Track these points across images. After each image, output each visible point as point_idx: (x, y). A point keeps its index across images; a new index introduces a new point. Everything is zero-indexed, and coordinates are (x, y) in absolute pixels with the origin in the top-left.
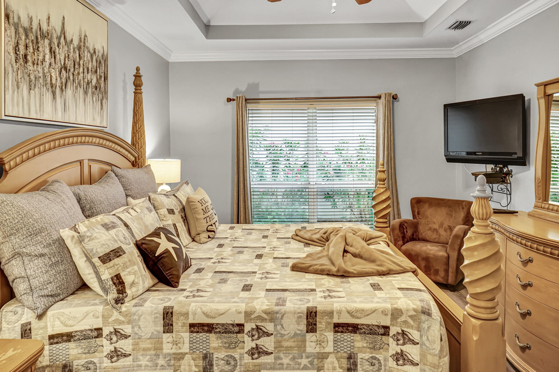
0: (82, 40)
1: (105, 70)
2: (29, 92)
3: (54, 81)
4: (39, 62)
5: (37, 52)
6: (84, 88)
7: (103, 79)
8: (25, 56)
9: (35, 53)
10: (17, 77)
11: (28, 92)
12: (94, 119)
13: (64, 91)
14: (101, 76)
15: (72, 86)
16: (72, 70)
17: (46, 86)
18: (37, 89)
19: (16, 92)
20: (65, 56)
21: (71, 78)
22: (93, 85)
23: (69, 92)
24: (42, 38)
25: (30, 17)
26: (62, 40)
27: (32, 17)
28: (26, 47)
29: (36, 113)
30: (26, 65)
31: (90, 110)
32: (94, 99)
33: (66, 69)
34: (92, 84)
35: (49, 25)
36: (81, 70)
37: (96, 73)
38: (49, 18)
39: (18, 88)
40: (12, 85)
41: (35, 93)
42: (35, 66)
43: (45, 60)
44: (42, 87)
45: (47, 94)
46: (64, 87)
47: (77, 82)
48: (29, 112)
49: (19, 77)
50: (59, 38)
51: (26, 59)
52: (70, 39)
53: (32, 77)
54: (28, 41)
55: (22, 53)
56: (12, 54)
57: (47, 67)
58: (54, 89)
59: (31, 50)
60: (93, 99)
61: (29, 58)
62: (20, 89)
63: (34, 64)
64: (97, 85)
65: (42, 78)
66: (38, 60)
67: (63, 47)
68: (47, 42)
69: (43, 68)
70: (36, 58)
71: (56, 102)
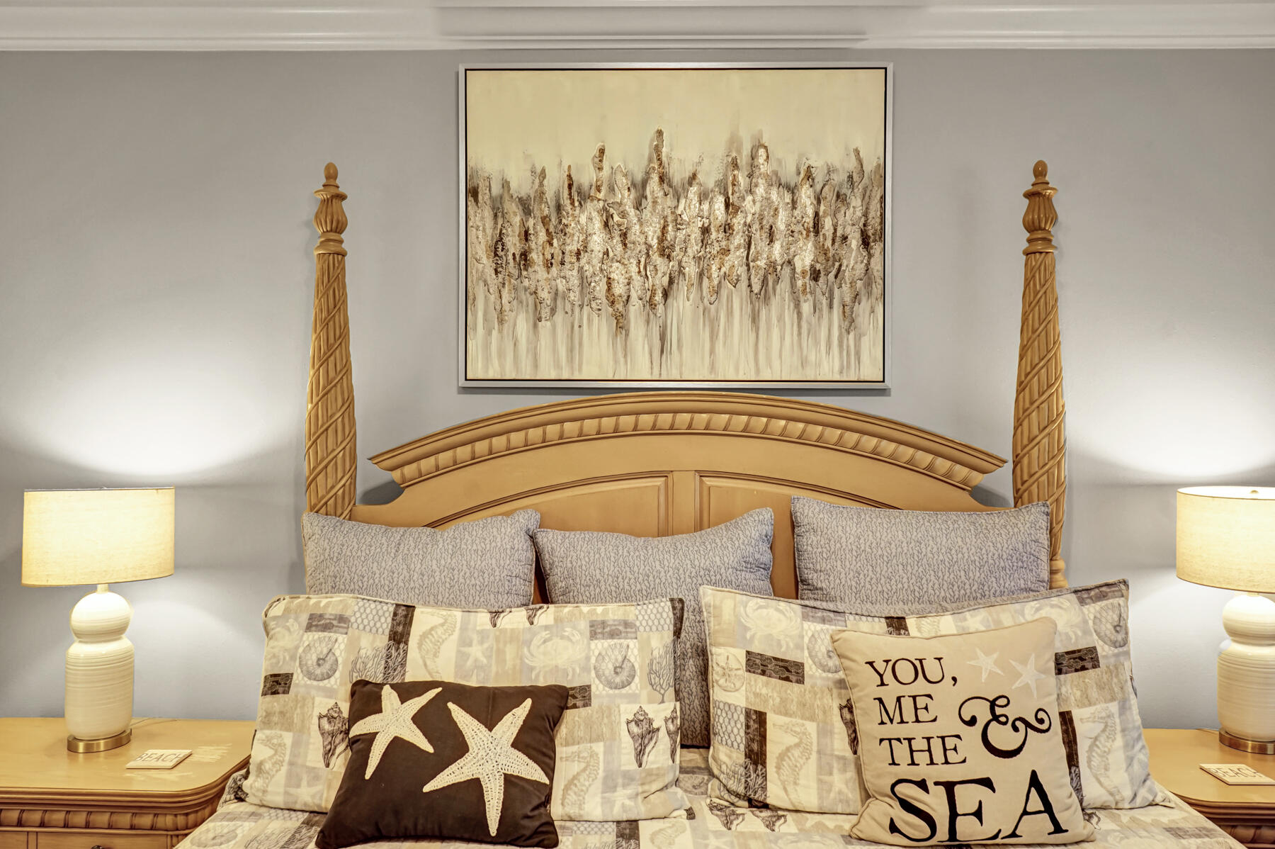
0: (744, 160)
1: (866, 215)
2: (535, 326)
3: (619, 289)
4: (567, 259)
5: (558, 240)
6: (750, 286)
7: (855, 242)
8: (525, 255)
9: (555, 241)
10: (499, 302)
11: (531, 328)
12: (804, 363)
13: (660, 308)
14: (845, 238)
15: (694, 290)
16: (694, 248)
17: (589, 304)
18: (559, 317)
19: (495, 333)
20: (666, 221)
21: (691, 270)
22: (798, 270)
23: (683, 304)
24: (577, 204)
25: (539, 171)
26: (653, 185)
27: (543, 171)
28: (526, 235)
29: (558, 366)
30: (524, 273)
31: (782, 338)
32: (806, 308)
33: (665, 252)
34: (794, 270)
35: (600, 169)
36: (738, 239)
37: (817, 232)
38: (602, 151)
39: (501, 321)
40: (485, 320)
41: (554, 327)
42: (554, 270)
43: (589, 250)
44: (577, 310)
45: (596, 319)
46: (659, 297)
47: (715, 275)
48: (536, 366)
49: (505, 301)
50: (640, 188)
51: (526, 260)
52: (687, 174)
53: (544, 294)
54: (531, 223)
55: (512, 251)
56: (484, 260)
57: (595, 261)
58: (620, 307)
59: (542, 236)
60: (797, 306)
61: (534, 256)
62: (506, 325)
63: (549, 265)
64: (818, 266)
65: (577, 290)
66: (563, 253)
67: (655, 202)
68: (592, 208)
69: (581, 269)
70: (557, 252)
71: (627, 335)
